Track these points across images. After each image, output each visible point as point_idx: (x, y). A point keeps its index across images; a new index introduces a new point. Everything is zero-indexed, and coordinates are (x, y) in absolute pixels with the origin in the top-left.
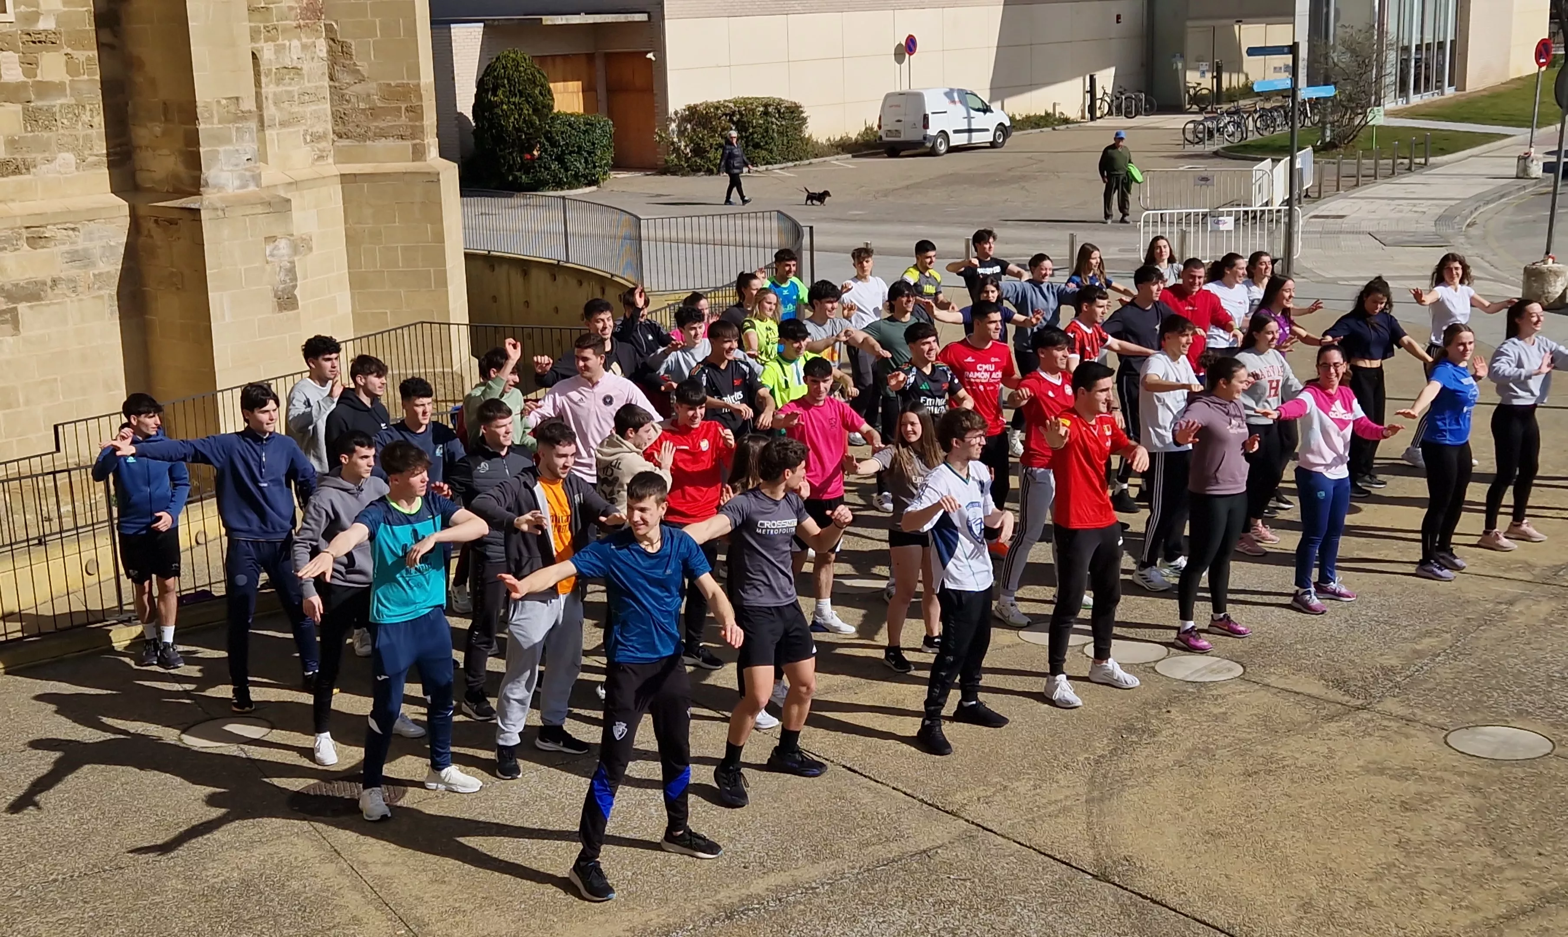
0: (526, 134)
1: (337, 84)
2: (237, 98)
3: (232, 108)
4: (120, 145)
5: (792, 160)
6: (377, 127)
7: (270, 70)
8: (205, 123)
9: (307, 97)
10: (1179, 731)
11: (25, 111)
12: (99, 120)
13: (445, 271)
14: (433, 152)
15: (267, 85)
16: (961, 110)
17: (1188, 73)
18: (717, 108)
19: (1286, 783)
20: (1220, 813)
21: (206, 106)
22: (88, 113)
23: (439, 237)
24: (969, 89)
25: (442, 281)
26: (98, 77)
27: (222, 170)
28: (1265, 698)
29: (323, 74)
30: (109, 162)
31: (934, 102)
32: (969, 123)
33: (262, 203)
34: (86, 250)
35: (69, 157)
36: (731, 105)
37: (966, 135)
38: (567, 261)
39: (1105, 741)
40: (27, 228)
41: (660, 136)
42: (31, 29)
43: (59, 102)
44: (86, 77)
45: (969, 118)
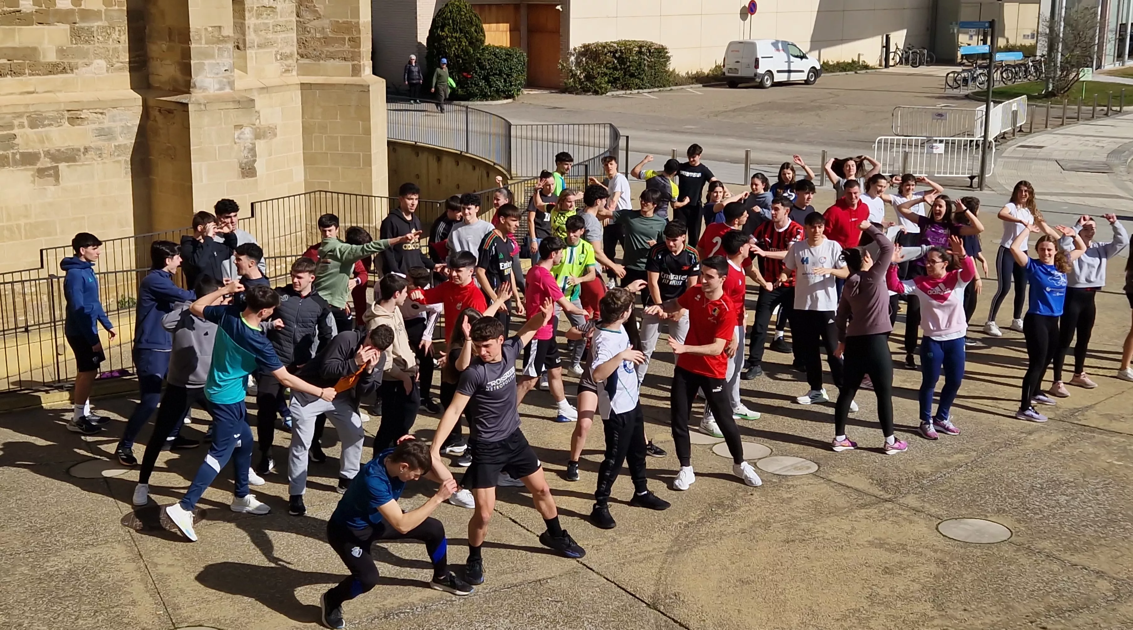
0: (463, 60)
1: (301, 20)
2: (220, 27)
3: (216, 34)
4: (138, 56)
5: (658, 87)
6: (328, 51)
7: (252, 8)
8: (195, 43)
9: (279, 28)
10: (753, 508)
11: (72, 29)
12: (124, 38)
13: (370, 155)
14: (368, 70)
15: (249, 19)
16: (783, 56)
17: (961, 36)
18: (604, 47)
19: (811, 549)
20: (755, 567)
21: (197, 31)
22: (117, 33)
23: (368, 131)
24: (790, 41)
25: (368, 162)
26: (125, 8)
27: (206, 77)
28: (825, 488)
29: (292, 12)
30: (130, 67)
31: (763, 49)
32: (789, 66)
33: (234, 101)
34: (109, 128)
35: (102, 63)
36: (615, 45)
37: (786, 74)
38: (467, 152)
39: (699, 512)
40: (68, 111)
41: (562, 65)
43: (96, 24)
44: (116, 7)
45: (789, 62)
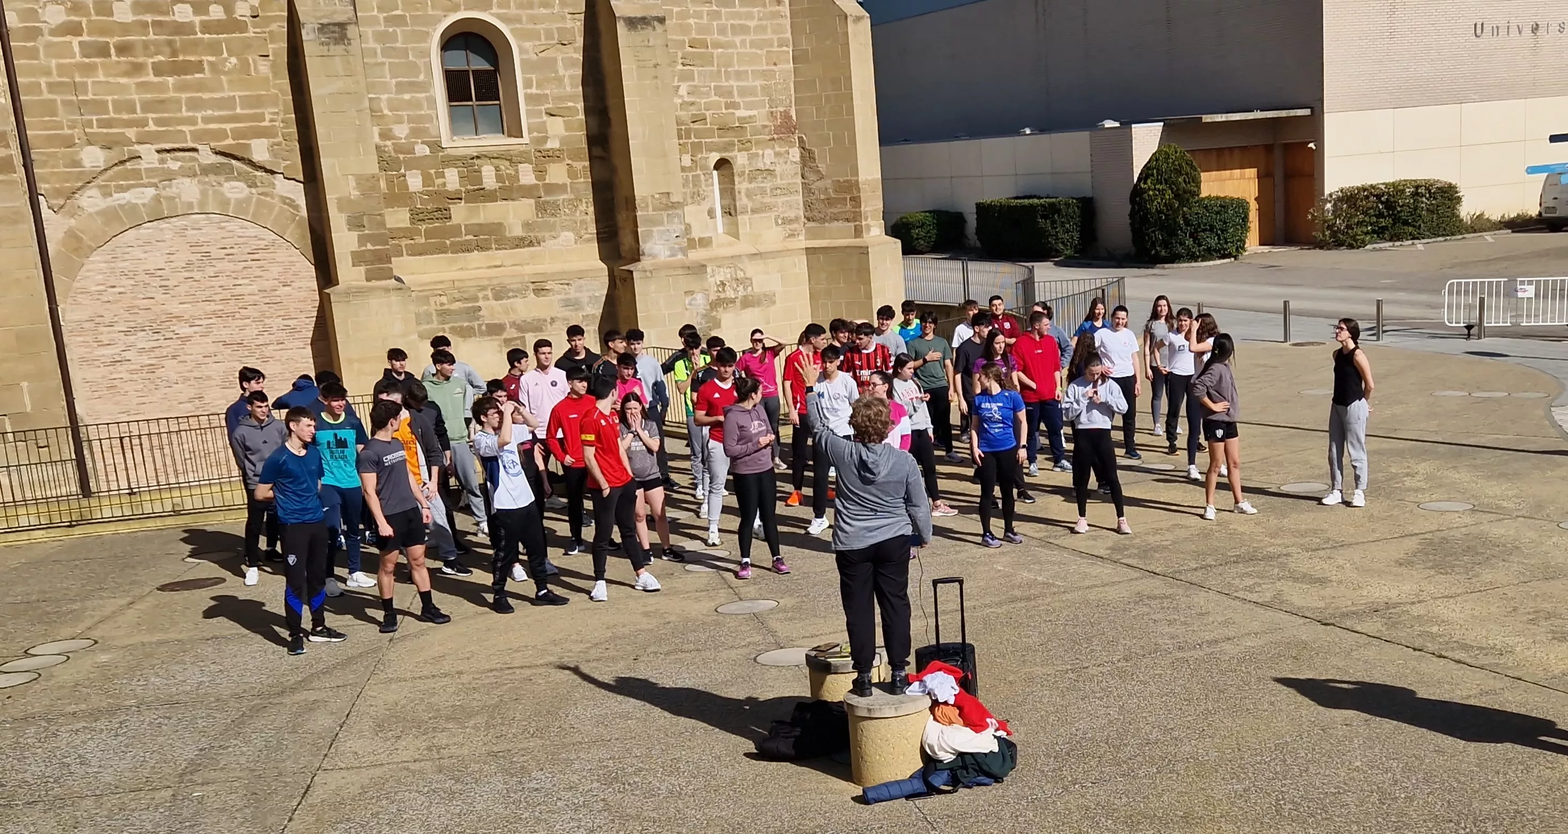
1: (806, 181)
4: (608, 226)
6: (831, 213)
7: (743, 172)
8: (642, 211)
11: (537, 203)
12: (590, 210)
14: (877, 233)
22: (584, 205)
26: (589, 180)
27: (656, 244)
29: (795, 174)
30: (598, 238)
34: (576, 299)
35: (570, 235)
40: (532, 283)
42: (541, 148)
43: (562, 197)
44: (582, 180)
